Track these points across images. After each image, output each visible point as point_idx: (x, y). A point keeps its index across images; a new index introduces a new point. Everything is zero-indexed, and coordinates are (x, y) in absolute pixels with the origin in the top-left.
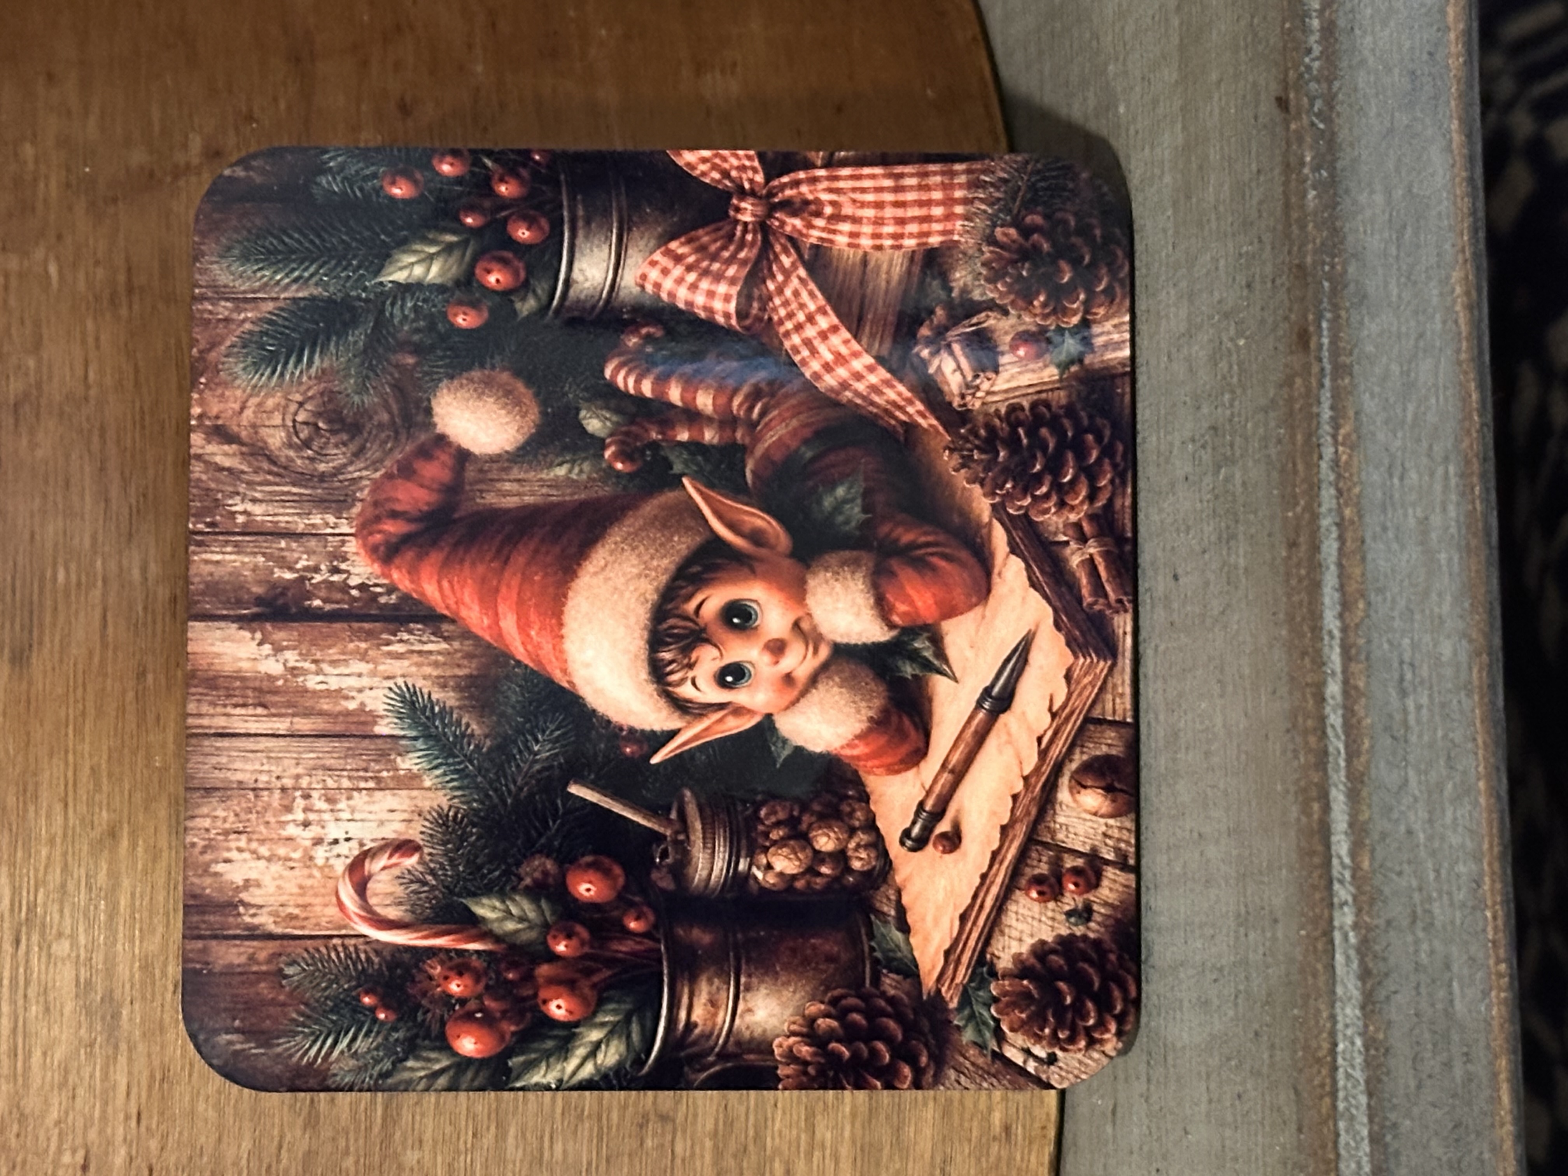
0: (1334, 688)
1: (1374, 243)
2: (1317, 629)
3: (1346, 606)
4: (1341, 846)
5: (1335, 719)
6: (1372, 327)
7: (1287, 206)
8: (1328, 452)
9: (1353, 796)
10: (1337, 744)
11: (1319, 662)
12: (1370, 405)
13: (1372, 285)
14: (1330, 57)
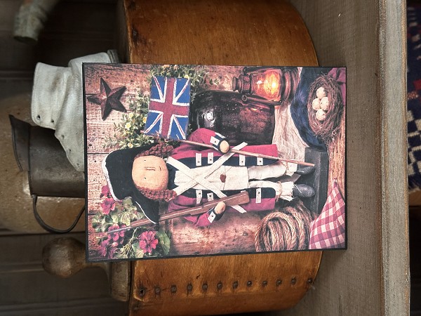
0: (383, 166)
1: (391, 98)
2: (380, 157)
3: (385, 154)
4: (384, 190)
5: (383, 171)
6: (390, 111)
7: (377, 91)
8: (383, 130)
9: (385, 182)
10: (383, 174)
11: (380, 162)
12: (389, 123)
13: (390, 104)
14: (384, 68)
